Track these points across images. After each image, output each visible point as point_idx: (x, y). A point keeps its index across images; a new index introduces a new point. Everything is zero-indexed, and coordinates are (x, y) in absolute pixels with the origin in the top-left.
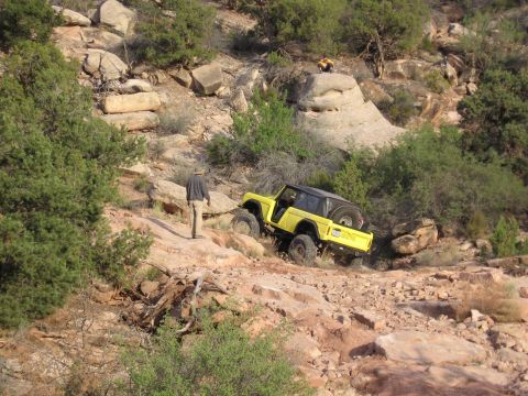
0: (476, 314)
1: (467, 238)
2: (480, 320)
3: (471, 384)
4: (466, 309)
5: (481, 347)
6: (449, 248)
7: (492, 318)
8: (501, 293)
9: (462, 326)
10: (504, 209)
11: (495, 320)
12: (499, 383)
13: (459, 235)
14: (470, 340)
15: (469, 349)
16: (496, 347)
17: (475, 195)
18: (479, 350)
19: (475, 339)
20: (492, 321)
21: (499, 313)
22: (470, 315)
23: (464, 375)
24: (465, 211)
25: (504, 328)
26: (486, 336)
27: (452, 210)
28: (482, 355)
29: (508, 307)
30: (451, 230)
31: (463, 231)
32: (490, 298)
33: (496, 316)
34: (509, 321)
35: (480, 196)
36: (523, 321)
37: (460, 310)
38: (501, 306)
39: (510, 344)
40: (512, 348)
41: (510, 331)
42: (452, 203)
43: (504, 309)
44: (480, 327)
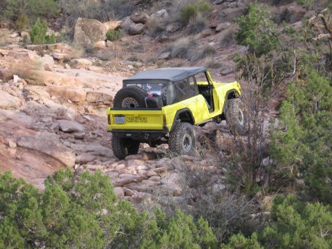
0: (16, 78)
1: (15, 30)
2: (18, 82)
3: (9, 122)
4: (11, 74)
5: (17, 99)
6: (4, 35)
7: (26, 81)
8: (33, 66)
9: (7, 85)
10: (40, 14)
11: (28, 83)
12: (27, 122)
13: (10, 27)
14: (11, 94)
15: (10, 99)
16: (27, 99)
17: (23, 3)
18: (16, 101)
19: (14, 93)
20: (25, 83)
21: (30, 79)
22: (12, 78)
23: (4, 115)
24: (16, 13)
25: (32, 88)
26: (21, 92)
27: (8, 12)
28: (18, 103)
29: (37, 75)
30: (6, 24)
31: (13, 25)
32: (25, 69)
33: (29, 80)
34: (36, 84)
35: (26, 4)
36: (45, 85)
37: (7, 75)
38: (32, 75)
39: (36, 98)
40: (37, 101)
41: (38, 91)
42: (8, 7)
43: (34, 77)
44: (18, 86)
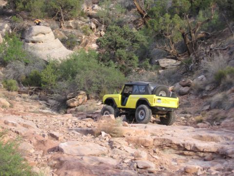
0: (103, 133)
1: (100, 100)
2: (105, 136)
3: (101, 165)
4: (99, 131)
5: (106, 148)
6: (92, 104)
7: (110, 135)
8: (114, 124)
9: (97, 139)
10: (116, 87)
11: (112, 136)
12: (113, 164)
13: (96, 98)
14: (101, 145)
15: (100, 149)
16: (112, 148)
17: (104, 81)
18: (105, 149)
19: (103, 144)
20: (110, 136)
21: (113, 133)
22: (101, 134)
23: (97, 160)
24: (99, 88)
25: (115, 140)
26: (108, 143)
27: (93, 87)
28: (106, 151)
29: (118, 130)
30: (92, 96)
31: (98, 96)
32: (109, 126)
33: (112, 134)
34: (118, 137)
35: (106, 81)
36: (124, 137)
37: (97, 132)
38: (114, 130)
39: (118, 147)
40: (119, 148)
41: (119, 141)
42: (94, 85)
43: (116, 131)
44: (105, 139)
